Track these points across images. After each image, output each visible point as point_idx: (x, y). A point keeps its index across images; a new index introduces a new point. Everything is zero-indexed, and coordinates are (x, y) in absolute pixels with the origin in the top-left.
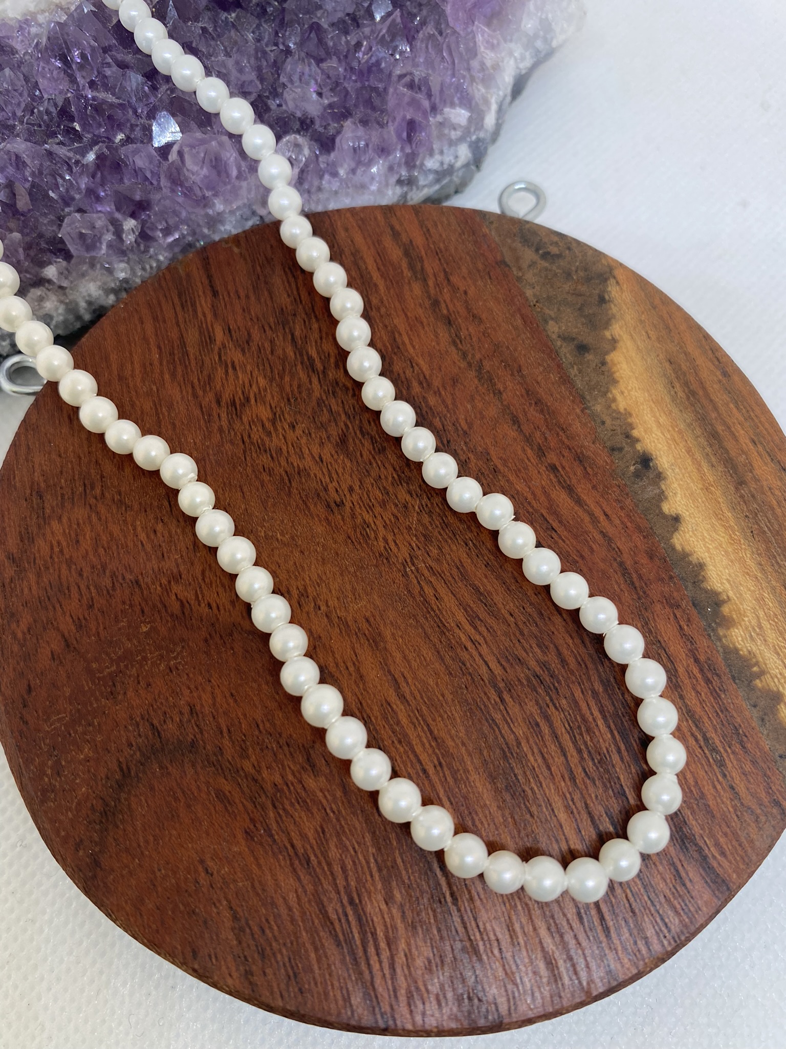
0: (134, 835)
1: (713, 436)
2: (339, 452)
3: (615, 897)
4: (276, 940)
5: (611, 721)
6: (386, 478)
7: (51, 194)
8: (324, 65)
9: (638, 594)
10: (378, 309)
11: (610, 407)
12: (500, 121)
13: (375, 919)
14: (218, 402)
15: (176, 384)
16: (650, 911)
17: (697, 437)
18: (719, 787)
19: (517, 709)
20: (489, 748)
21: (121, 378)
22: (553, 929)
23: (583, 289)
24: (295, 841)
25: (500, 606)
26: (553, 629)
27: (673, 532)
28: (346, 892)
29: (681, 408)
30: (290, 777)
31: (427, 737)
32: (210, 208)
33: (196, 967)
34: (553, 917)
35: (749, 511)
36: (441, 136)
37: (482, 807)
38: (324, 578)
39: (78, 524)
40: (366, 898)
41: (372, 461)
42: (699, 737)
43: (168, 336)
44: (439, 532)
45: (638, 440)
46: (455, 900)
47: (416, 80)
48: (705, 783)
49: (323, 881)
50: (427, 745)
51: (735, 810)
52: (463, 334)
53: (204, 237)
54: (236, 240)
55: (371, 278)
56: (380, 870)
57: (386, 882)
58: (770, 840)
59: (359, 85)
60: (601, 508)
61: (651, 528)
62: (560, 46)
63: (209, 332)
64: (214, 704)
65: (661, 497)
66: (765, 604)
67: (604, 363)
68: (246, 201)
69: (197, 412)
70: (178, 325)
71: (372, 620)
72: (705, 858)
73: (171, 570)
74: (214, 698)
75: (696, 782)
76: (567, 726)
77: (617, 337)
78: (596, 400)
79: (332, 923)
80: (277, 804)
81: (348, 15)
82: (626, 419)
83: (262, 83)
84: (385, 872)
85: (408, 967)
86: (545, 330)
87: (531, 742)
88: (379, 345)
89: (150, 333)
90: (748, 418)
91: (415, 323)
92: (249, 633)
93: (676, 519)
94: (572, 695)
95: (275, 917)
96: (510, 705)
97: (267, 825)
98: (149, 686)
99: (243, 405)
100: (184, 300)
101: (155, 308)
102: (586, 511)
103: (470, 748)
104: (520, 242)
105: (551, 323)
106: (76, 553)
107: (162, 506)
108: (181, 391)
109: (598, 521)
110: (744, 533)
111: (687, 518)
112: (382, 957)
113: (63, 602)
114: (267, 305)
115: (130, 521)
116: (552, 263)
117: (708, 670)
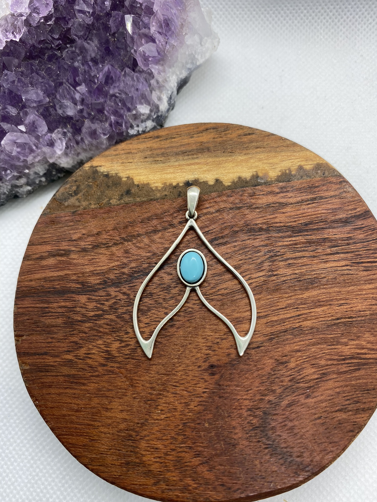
0: (298, 448)
1: (185, 153)
3: (362, 255)
4: (353, 395)
5: (295, 235)
6: (165, 296)
9: (244, 207)
10: (79, 277)
11: (159, 190)
13: (352, 352)
14: (104, 365)
15: (89, 384)
16: (370, 243)
17: (183, 159)
18: (330, 202)
19: (281, 270)
20: (295, 286)
21: (77, 411)
22: (370, 282)
23: (98, 182)
24: (315, 378)
25: (236, 263)
26: (251, 245)
27: (222, 184)
28: (339, 361)
29: (169, 161)
30: (288, 373)
31: (285, 311)
33: (357, 431)
34: (365, 281)
35: (221, 150)
37: (318, 296)
38: (205, 337)
39: (148, 447)
41: (155, 300)
42: (309, 202)
43: (61, 382)
45: (178, 184)
46: (351, 317)
48: (327, 206)
49: (333, 369)
50: (288, 311)
51: (340, 199)
52: (104, 241)
54: (18, 336)
55: (61, 276)
56: (333, 345)
57: (338, 343)
58: (353, 190)
60: (204, 208)
61: (219, 192)
63: (65, 362)
64: (250, 400)
65: (206, 183)
66: (262, 158)
67: (138, 186)
69: (106, 377)
70: (57, 376)
72: (355, 216)
73: (183, 406)
74: (247, 399)
75: (326, 210)
76: (292, 252)
77: (127, 176)
78: (155, 195)
79: (351, 370)
80: (298, 381)
82: (167, 185)
84: (335, 343)
86: (114, 205)
87: (296, 269)
88: (98, 281)
89: (57, 391)
90: (180, 135)
91: (91, 262)
92: (221, 376)
93: (217, 180)
94: (280, 246)
95: (343, 393)
96: (279, 273)
97: (306, 388)
98: (234, 428)
99: (109, 354)
100: (44, 370)
101: (44, 385)
102: (204, 216)
103: (293, 294)
104: (65, 202)
105: (111, 201)
106: (163, 450)
107: (149, 404)
108: (93, 382)
109: (209, 212)
110: (230, 156)
111: (218, 176)
112: (367, 353)
113: (185, 461)
114: (60, 330)
115: (153, 421)
116: (81, 191)
117: (283, 190)
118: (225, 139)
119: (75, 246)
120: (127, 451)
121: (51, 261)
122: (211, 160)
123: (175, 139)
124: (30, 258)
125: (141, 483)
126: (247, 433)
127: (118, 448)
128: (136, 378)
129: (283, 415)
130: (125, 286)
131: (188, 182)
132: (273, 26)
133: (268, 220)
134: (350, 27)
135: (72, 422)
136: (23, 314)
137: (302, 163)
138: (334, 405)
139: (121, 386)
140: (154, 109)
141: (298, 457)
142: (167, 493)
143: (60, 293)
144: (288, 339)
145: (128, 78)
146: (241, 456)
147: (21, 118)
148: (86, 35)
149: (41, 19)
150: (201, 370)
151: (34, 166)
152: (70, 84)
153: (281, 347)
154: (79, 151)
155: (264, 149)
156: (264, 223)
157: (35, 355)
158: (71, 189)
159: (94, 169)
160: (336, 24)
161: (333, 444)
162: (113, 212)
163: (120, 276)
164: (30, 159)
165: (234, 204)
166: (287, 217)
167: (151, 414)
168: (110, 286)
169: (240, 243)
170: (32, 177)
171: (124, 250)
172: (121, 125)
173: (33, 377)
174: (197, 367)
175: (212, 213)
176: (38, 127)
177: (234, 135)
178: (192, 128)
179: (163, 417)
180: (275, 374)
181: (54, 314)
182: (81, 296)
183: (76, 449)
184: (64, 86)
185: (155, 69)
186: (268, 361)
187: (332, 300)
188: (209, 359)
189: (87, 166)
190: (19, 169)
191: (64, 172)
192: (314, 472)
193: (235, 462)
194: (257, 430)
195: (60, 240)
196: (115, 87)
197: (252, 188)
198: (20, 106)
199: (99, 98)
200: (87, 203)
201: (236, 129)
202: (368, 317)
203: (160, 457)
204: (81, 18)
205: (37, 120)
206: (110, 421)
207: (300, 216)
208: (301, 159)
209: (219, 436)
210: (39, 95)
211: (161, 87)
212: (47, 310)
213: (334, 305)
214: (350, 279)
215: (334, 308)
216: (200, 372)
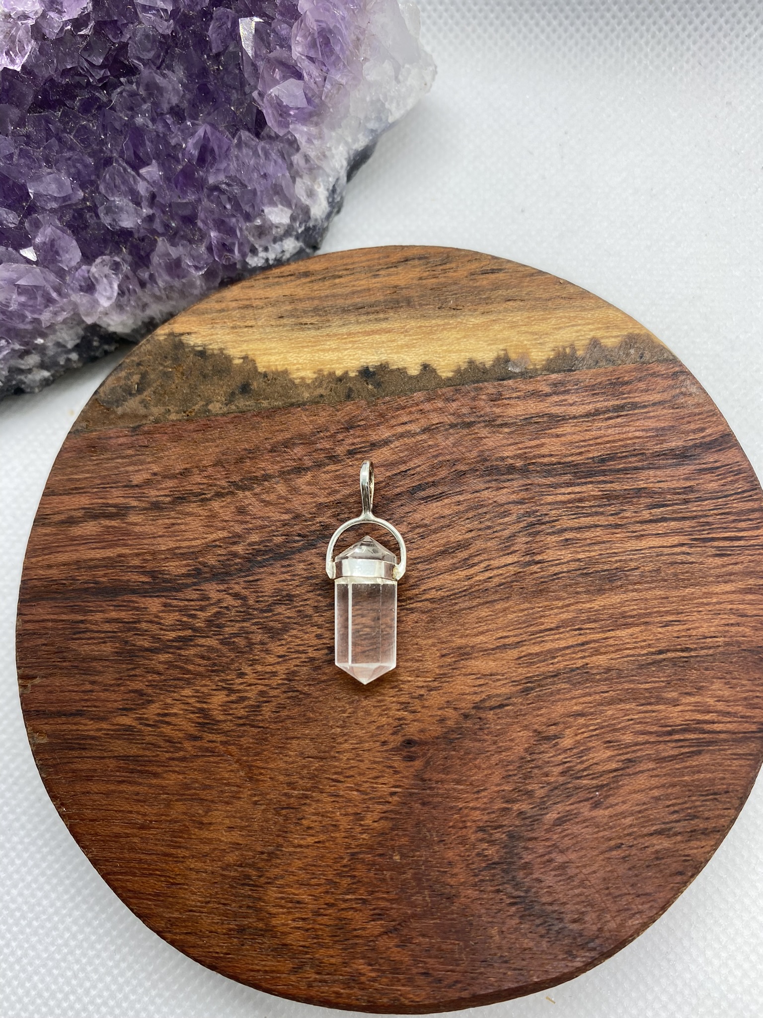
0: (574, 904)
1: (361, 308)
2: (279, 637)
3: (714, 523)
4: (685, 803)
5: (580, 480)
9: (479, 422)
10: (146, 561)
11: (308, 385)
13: (687, 718)
14: (195, 738)
15: (165, 775)
16: (730, 500)
17: (357, 322)
18: (652, 414)
19: (550, 552)
20: (576, 585)
21: (142, 827)
22: (727, 579)
23: (184, 367)
24: (612, 768)
25: (461, 538)
26: (492, 501)
27: (436, 374)
28: (661, 736)
29: (328, 324)
30: (560, 758)
31: (555, 634)
33: (690, 874)
34: (717, 577)
35: (435, 304)
37: (621, 607)
39: (282, 898)
40: (670, 721)
41: (298, 609)
42: (611, 414)
43: (112, 771)
45: (346, 373)
46: (686, 650)
48: (646, 424)
49: (647, 752)
50: (561, 636)
51: (673, 408)
52: (195, 488)
54: (24, 677)
55: (110, 558)
56: (650, 704)
57: (660, 700)
58: (699, 390)
60: (398, 425)
63: (119, 730)
64: (482, 809)
65: (402, 371)
67: (265, 375)
69: (199, 762)
70: (104, 758)
72: (701, 445)
73: (350, 821)
74: (476, 809)
75: (643, 430)
76: (574, 517)
77: (243, 354)
78: (298, 395)
79: (682, 754)
80: (579, 775)
82: (323, 376)
84: (653, 700)
85: (728, 701)
86: (217, 415)
87: (579, 550)
88: (183, 571)
89: (103, 787)
90: (351, 271)
91: (171, 530)
92: (427, 763)
93: (426, 367)
94: (549, 504)
95: (667, 800)
96: (545, 557)
97: (594, 787)
98: (450, 863)
99: (206, 716)
100: (77, 746)
101: (78, 777)
102: (397, 439)
103: (572, 601)
104: (117, 407)
105: (210, 407)
106: (310, 906)
107: (285, 816)
108: (174, 772)
109: (409, 432)
110: (452, 316)
111: (427, 358)
112: (716, 720)
113: (353, 927)
114: (108, 666)
115: (291, 849)
116: (149, 385)
117: (558, 388)
118: (442, 280)
119: (137, 498)
120: (240, 907)
121: (90, 528)
122: (413, 323)
123: (341, 280)
124: (47, 521)
125: (267, 968)
126: (476, 875)
127: (223, 901)
128: (259, 764)
129: (547, 840)
130: (238, 580)
131: (367, 368)
132: (548, 38)
133: (527, 450)
134: (707, 42)
135: (132, 849)
136: (35, 634)
137: (599, 334)
138: (647, 822)
139: (229, 778)
140: (299, 215)
141: (575, 921)
142: (317, 988)
143: (107, 593)
144: (559, 690)
145: (244, 151)
146: (463, 919)
147: (27, 233)
148: (159, 56)
149: (66, 23)
150: (386, 751)
151: (55, 331)
152: (127, 163)
153: (546, 707)
154: (145, 300)
155: (521, 303)
156: (518, 456)
157: (60, 716)
158: (129, 380)
159: (177, 339)
160: (677, 36)
161: (644, 899)
162: (215, 429)
163: (228, 560)
164: (46, 317)
165: (459, 416)
166: (564, 444)
167: (288, 835)
168: (207, 580)
169: (470, 496)
170: (51, 352)
171: (236, 507)
172: (231, 251)
173: (55, 759)
174: (378, 743)
175: (414, 435)
176: (61, 252)
177: (462, 272)
178: (377, 256)
179: (310, 840)
180: (533, 760)
181: (97, 635)
182: (150, 600)
183: (141, 901)
184: (114, 168)
185: (301, 132)
186: (521, 734)
187: (650, 613)
188: (403, 729)
189: (162, 332)
190: (24, 337)
191: (116, 342)
192: (605, 951)
193: (450, 931)
194: (494, 868)
195: (107, 484)
196: (218, 170)
197: (496, 383)
198: (23, 207)
199: (184, 193)
200: (162, 409)
201: (467, 259)
202: (721, 649)
204: (149, 20)
205: (60, 238)
206: (207, 848)
207: (591, 442)
208: (596, 326)
209: (420, 880)
210: (64, 184)
211: (314, 169)
212: (82, 626)
213: (653, 623)
214: (687, 572)
215: (654, 630)
216: (385, 754)
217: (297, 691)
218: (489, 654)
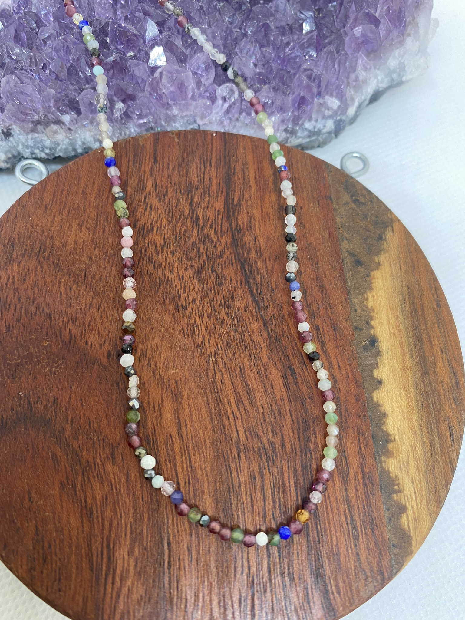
1: (418, 339)
2: (195, 277)
3: (265, 597)
4: (56, 555)
5: (299, 490)
6: (217, 301)
7: (81, 74)
8: (264, 49)
9: (341, 418)
10: (247, 201)
11: (363, 302)
12: (358, 114)
13: (118, 561)
16: (283, 612)
17: (409, 337)
18: (350, 551)
19: (246, 464)
20: (222, 483)
22: (222, 604)
23: (371, 228)
24: (88, 499)
25: (258, 399)
26: (284, 424)
27: (375, 389)
28: (107, 539)
29: (405, 317)
30: (98, 460)
31: (187, 464)
32: (170, 110)
34: (224, 596)
35: (426, 391)
36: (319, 111)
38: (159, 349)
39: (29, 270)
40: (117, 547)
41: (213, 288)
42: (349, 518)
44: (237, 344)
45: (373, 328)
46: (169, 565)
47: (314, 75)
48: (342, 546)
49: (96, 526)
50: (185, 469)
51: (355, 569)
53: (161, 126)
54: (179, 133)
55: (249, 181)
56: (131, 533)
57: (133, 541)
58: (370, 593)
59: (280, 67)
60: (338, 360)
61: (363, 383)
62: (408, 81)
63: (144, 182)
64: (69, 402)
65: (375, 366)
66: (416, 451)
67: (368, 275)
68: (192, 113)
71: (179, 383)
72: (327, 591)
73: (72, 315)
74: (70, 398)
75: (337, 544)
76: (272, 484)
77: (382, 263)
78: (356, 296)
79: (92, 555)
80: (85, 473)
81: (288, 24)
82: (370, 312)
83: (224, 48)
84: (134, 535)
85: (128, 597)
86: (340, 245)
87: (247, 487)
88: (240, 222)
90: (443, 335)
91: (266, 216)
92: (104, 367)
93: (380, 382)
94: (282, 467)
95: (60, 540)
96: (243, 461)
97: (75, 484)
98: (35, 378)
99: (148, 231)
100: (136, 159)
103: (210, 479)
104: (344, 188)
105: (345, 241)
106: (21, 287)
107: (80, 275)
110: (417, 403)
111: (386, 383)
112: (115, 586)
114: (183, 178)
115: (58, 277)
116: (358, 207)
117: (368, 479)
118: (442, 397)
120: (26, 245)
121: (268, 171)
122: (410, 375)
123: (437, 328)
130: (233, 254)
131: (377, 342)
136: (205, 139)
137: (410, 512)
143: (228, 179)
155: (429, 455)
156: (316, 445)
157: (154, 151)
158: (361, 196)
159: (389, 224)
163: (246, 248)
168: (233, 236)
169: (287, 408)
177: (449, 411)
178: (456, 353)
181: (202, 172)
182: (223, 203)
194: (28, 408)
197: (370, 432)
200: (343, 213)
201: (459, 416)
202: (168, 594)
203: (13, 282)
206: (66, 228)
207: (328, 501)
208: (416, 511)
209: (28, 357)
212: (208, 164)
214: (228, 571)
215: (186, 540)
216: (113, 339)
217: (160, 285)
218: (175, 414)
